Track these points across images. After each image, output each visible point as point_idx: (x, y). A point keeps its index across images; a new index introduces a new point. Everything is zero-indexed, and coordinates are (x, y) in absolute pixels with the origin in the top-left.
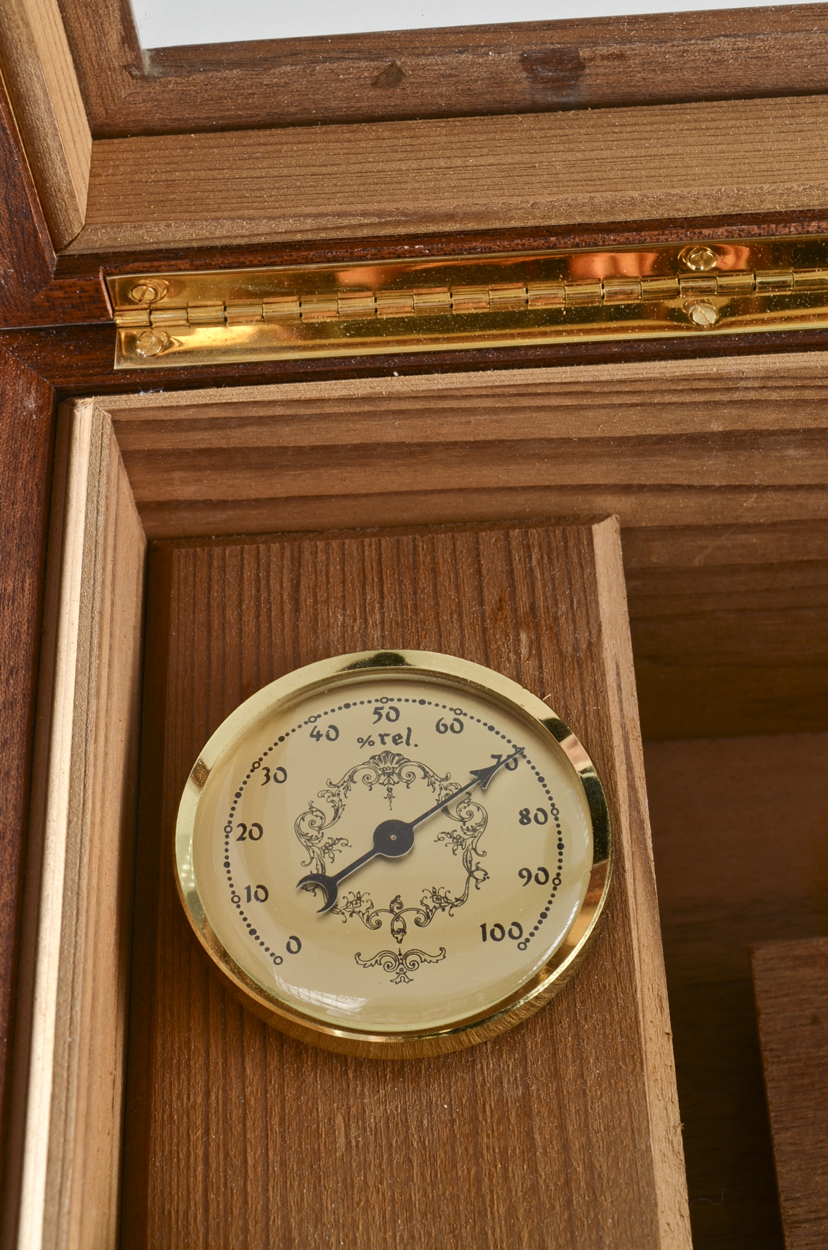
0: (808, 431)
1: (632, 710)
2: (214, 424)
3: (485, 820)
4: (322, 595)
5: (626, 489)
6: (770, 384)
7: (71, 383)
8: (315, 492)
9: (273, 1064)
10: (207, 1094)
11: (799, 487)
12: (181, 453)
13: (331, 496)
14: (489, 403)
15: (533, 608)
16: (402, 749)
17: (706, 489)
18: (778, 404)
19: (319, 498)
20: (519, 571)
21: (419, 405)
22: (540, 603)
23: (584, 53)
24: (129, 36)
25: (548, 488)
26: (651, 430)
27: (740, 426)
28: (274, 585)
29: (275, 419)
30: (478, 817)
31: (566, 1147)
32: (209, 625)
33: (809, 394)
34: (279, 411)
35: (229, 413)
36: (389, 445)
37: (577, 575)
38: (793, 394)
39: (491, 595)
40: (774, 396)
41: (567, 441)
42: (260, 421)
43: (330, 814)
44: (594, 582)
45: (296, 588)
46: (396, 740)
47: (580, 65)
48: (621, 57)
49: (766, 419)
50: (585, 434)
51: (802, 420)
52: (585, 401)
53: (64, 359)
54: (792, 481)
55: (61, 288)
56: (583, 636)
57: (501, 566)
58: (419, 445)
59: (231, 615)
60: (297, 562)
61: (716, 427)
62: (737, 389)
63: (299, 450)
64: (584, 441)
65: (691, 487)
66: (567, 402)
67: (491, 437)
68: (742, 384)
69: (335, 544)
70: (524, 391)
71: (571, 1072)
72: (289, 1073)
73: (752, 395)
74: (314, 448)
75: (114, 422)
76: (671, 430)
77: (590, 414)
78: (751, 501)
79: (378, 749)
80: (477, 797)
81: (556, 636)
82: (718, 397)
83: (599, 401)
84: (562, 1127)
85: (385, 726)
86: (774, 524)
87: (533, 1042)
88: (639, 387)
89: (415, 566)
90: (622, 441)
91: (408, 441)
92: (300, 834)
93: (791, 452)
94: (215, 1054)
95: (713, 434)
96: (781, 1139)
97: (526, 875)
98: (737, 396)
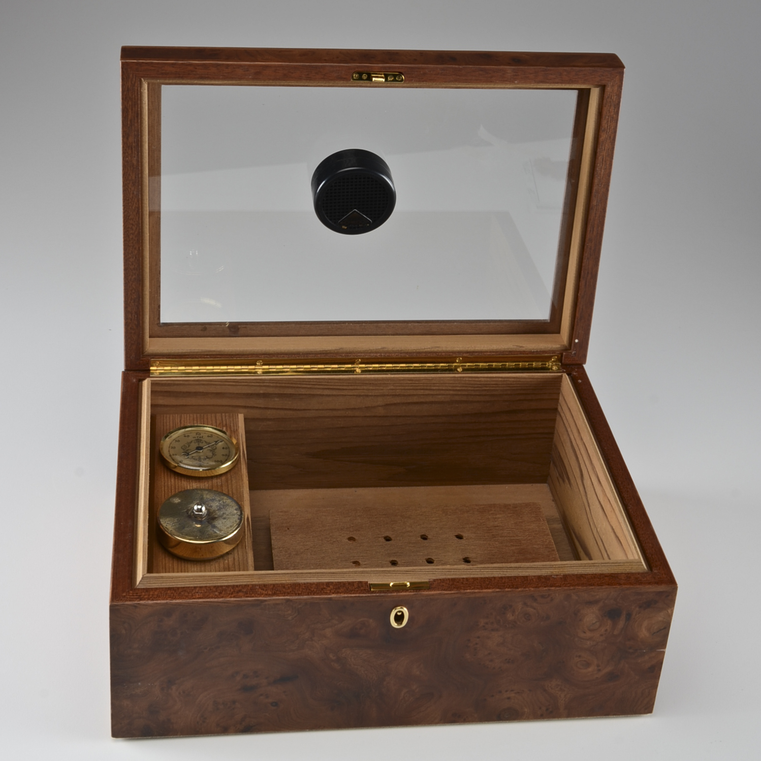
0: (279, 394)
1: (244, 440)
2: (169, 385)
3: (216, 448)
4: (186, 421)
5: (245, 407)
6: (271, 381)
7: (142, 378)
8: (185, 404)
9: (176, 480)
10: (165, 483)
11: (278, 409)
12: (161, 392)
13: (188, 405)
14: (220, 383)
15: (226, 424)
16: (201, 439)
17: (260, 408)
18: (273, 387)
19: (186, 405)
20: (224, 419)
21: (207, 383)
22: (227, 423)
23: (239, 326)
24: (159, 318)
25: (229, 406)
26: (250, 392)
27: (266, 392)
28: (176, 420)
29: (180, 384)
30: (215, 448)
31: (228, 490)
32: (164, 425)
33: (278, 385)
34: (181, 382)
35: (172, 382)
36: (200, 392)
37: (235, 420)
38: (275, 384)
39: (218, 422)
40: (271, 385)
41: (234, 394)
42: (178, 385)
43: (188, 446)
44: (238, 421)
45: (181, 421)
46: (200, 437)
47: (238, 329)
48: (246, 327)
49: (271, 390)
50: (237, 392)
51: (277, 391)
52: (237, 384)
53: (140, 375)
54: (277, 407)
55: (142, 360)
56: (235, 428)
57: (220, 418)
58: (206, 393)
59: (168, 424)
60: (181, 417)
61: (261, 392)
62: (264, 383)
63: (184, 392)
64: (237, 394)
65: (257, 407)
66: (234, 384)
67: (220, 391)
68: (266, 381)
69: (188, 415)
70: (226, 381)
71: (229, 482)
72: (179, 481)
73: (267, 384)
74: (187, 392)
75: (151, 383)
76: (253, 392)
77: (238, 387)
78: (269, 412)
79: (197, 438)
80: (215, 445)
81: (230, 428)
82: (261, 384)
83: (240, 384)
84: (228, 488)
85: (198, 436)
86: (274, 419)
87: (223, 478)
88: (247, 381)
89: (203, 418)
90: (244, 394)
91: (205, 391)
92: (182, 448)
93: (276, 399)
94: (166, 477)
95: (261, 394)
96: (273, 537)
97: (223, 455)
98: (265, 384)
